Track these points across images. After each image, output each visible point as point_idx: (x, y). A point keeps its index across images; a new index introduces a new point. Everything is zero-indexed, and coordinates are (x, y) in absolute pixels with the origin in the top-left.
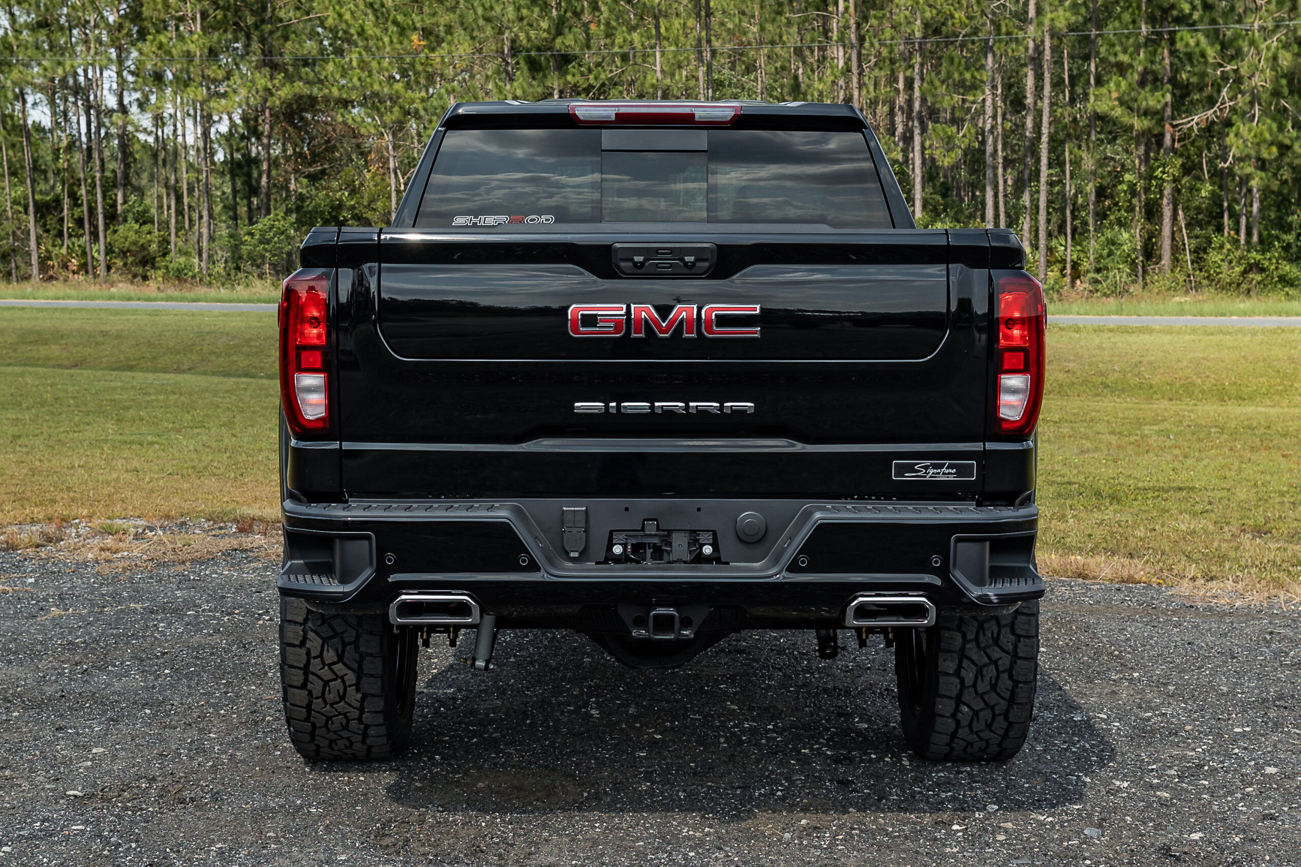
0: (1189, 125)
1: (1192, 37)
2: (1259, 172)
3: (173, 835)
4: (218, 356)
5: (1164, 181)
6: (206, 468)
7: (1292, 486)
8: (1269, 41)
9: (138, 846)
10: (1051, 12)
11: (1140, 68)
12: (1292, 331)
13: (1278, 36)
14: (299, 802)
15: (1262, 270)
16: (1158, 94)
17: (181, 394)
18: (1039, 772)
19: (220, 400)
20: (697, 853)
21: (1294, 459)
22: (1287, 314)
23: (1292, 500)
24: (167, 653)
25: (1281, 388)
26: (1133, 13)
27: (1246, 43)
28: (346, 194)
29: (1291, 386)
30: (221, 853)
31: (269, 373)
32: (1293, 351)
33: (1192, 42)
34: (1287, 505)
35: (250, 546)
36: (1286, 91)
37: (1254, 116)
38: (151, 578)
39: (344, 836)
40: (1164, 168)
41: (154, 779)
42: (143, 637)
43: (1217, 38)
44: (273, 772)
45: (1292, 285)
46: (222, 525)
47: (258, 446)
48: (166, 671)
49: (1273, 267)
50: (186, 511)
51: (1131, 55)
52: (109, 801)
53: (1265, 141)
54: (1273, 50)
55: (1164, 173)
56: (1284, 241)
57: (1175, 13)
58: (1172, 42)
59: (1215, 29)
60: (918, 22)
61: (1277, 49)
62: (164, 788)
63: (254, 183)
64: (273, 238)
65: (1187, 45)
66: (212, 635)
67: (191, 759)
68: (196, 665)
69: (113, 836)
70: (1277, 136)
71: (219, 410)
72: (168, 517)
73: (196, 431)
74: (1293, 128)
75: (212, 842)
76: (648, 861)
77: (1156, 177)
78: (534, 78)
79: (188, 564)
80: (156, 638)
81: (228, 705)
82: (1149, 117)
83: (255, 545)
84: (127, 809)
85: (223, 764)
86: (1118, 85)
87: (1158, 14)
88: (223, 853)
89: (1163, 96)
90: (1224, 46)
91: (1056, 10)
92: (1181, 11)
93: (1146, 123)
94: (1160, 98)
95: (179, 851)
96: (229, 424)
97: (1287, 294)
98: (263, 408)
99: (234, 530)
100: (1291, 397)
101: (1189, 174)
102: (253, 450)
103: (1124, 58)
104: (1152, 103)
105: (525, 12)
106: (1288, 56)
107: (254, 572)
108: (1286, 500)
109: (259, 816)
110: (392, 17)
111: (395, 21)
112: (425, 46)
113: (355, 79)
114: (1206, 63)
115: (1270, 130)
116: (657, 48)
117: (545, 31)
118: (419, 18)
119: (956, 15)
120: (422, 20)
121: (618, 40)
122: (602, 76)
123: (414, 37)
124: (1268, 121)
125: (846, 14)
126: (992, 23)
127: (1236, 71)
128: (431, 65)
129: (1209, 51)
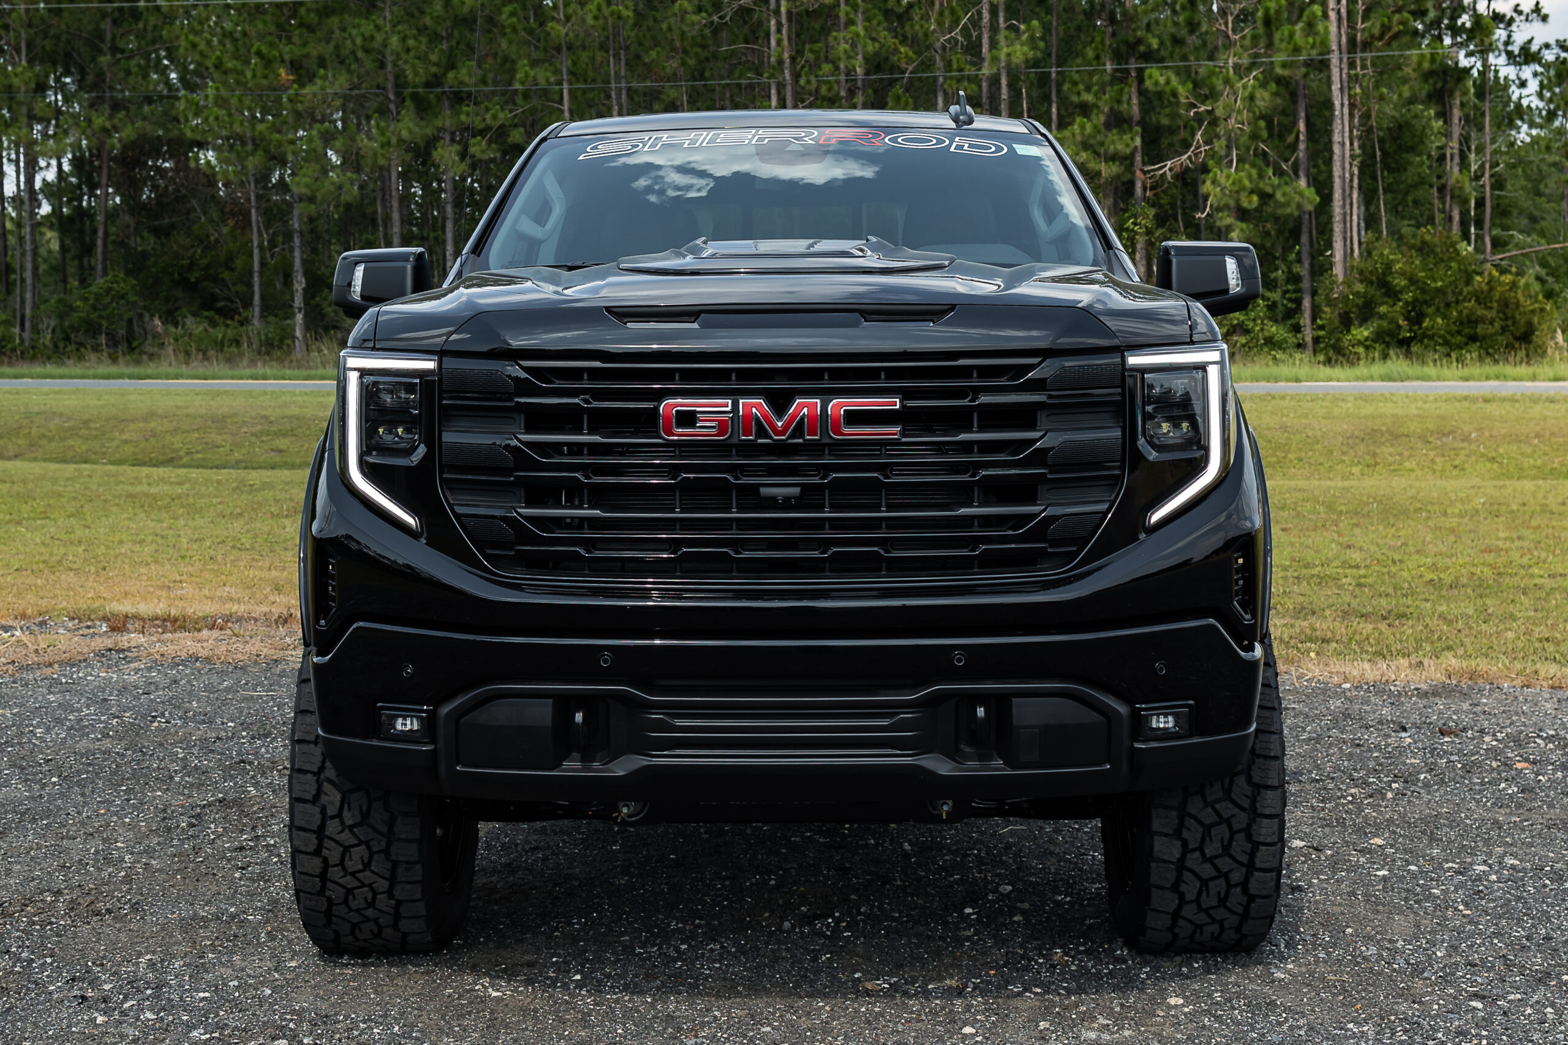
0: (1161, 172)
1: (1162, 75)
2: (1239, 224)
3: (92, 949)
4: (51, 440)
5: (1136, 233)
6: (60, 562)
7: (1294, 560)
8: (1246, 80)
9: (54, 961)
10: (1008, 46)
11: (1106, 109)
12: (1283, 398)
13: (1254, 73)
14: (232, 910)
15: (1247, 332)
16: (1127, 137)
17: (13, 483)
18: (1052, 853)
19: (61, 489)
20: (690, 945)
21: (1295, 532)
22: (1277, 380)
23: (1296, 574)
24: (51, 760)
25: (1274, 459)
26: (1096, 49)
27: (1221, 81)
28: (199, 251)
29: (1284, 458)
30: (151, 964)
31: (112, 459)
32: (1285, 419)
33: (1162, 80)
34: (1291, 580)
35: (127, 645)
36: (1265, 134)
37: (1231, 161)
38: (15, 682)
39: (290, 942)
40: (1136, 219)
41: (59, 893)
42: (19, 744)
43: (1189, 76)
44: (198, 880)
45: (1280, 348)
46: (89, 623)
47: (117, 538)
48: (54, 779)
49: (1258, 328)
50: (44, 609)
51: (1096, 94)
52: (11, 915)
53: (1244, 188)
54: (1250, 89)
55: (1135, 224)
56: (1268, 299)
57: (1142, 48)
58: (1141, 80)
59: (1185, 66)
60: (860, 57)
61: (1254, 87)
62: (72, 901)
63: (87, 239)
64: (110, 303)
65: (1156, 83)
66: (99, 740)
67: (99, 870)
68: (88, 772)
69: (23, 951)
70: (1258, 183)
71: (63, 500)
72: (24, 616)
73: (39, 522)
74: (1274, 175)
75: (140, 955)
76: (637, 955)
77: (1127, 230)
78: (422, 119)
79: (56, 666)
80: (35, 745)
81: (131, 813)
82: (1117, 163)
83: (133, 644)
84: (34, 923)
85: (138, 874)
86: (1082, 128)
87: (1123, 49)
88: (154, 964)
89: (1132, 139)
90: (1196, 85)
91: (1012, 44)
92: (1149, 46)
93: (1115, 169)
94: (1129, 141)
95: (102, 965)
96: (78, 514)
97: (1275, 358)
98: (115, 497)
99: (104, 629)
100: (1285, 470)
101: (1163, 226)
102: (113, 542)
103: (1088, 98)
104: (1120, 147)
105: (411, 43)
106: (1266, 95)
107: (136, 673)
108: (1289, 574)
109: (189, 925)
110: (255, 48)
111: (259, 53)
112: (294, 81)
113: (211, 119)
114: (1178, 103)
115: (1250, 177)
116: (565, 86)
117: (434, 64)
118: (287, 49)
119: (902, 50)
120: (291, 51)
121: (520, 75)
122: (501, 115)
123: (282, 72)
124: (1247, 166)
125: (779, 47)
126: (942, 59)
127: (1211, 112)
128: (301, 102)
129: (1181, 90)
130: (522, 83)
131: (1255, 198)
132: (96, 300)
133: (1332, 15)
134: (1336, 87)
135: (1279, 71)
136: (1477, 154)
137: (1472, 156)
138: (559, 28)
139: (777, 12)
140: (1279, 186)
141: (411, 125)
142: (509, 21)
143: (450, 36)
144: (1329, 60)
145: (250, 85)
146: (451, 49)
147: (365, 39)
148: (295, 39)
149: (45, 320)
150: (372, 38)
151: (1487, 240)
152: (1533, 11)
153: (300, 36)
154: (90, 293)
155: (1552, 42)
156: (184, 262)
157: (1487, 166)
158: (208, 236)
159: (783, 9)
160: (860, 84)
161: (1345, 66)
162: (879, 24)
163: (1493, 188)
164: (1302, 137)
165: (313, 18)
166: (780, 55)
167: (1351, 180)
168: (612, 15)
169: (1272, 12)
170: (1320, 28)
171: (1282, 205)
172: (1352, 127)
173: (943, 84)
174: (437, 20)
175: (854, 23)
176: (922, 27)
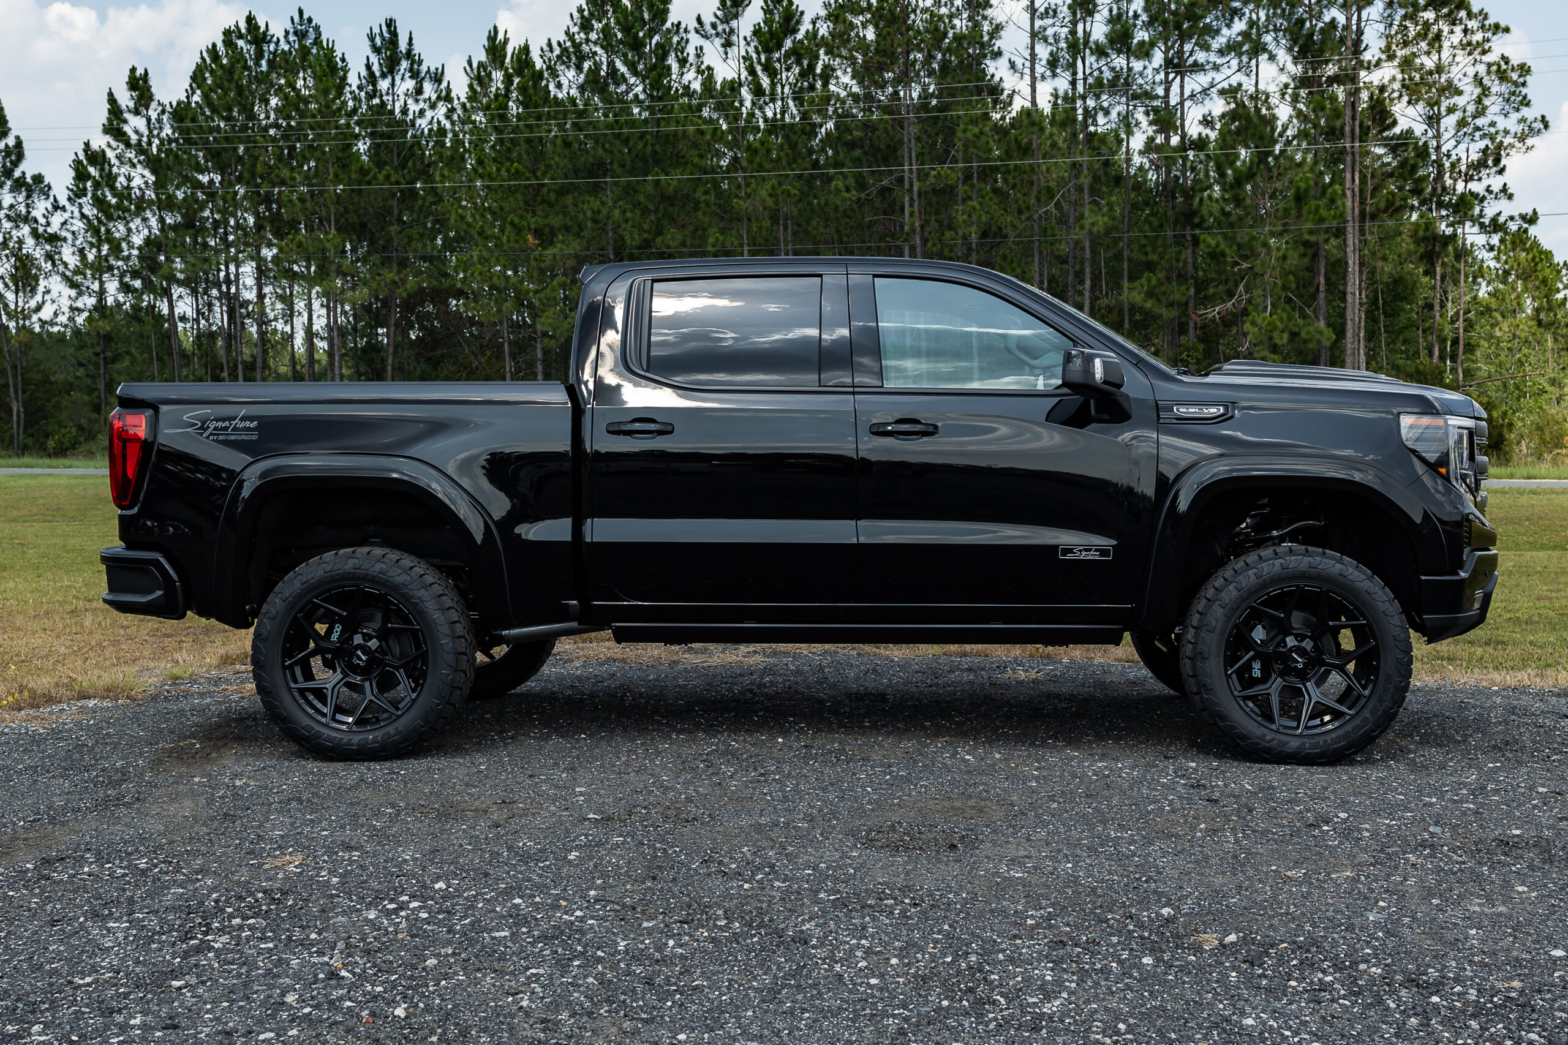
0: (1210, 315)
1: (1213, 239)
2: (1272, 355)
8: (1279, 244)
10: (1091, 217)
11: (1168, 266)
13: (1287, 239)
16: (1183, 288)
26: (1161, 219)
27: (1259, 245)
36: (1293, 286)
37: (1266, 307)
43: (1234, 240)
51: (1160, 254)
53: (1276, 328)
54: (1282, 251)
55: (1188, 356)
57: (1198, 218)
58: (1195, 243)
59: (1231, 233)
60: (975, 225)
61: (1286, 249)
65: (1208, 246)
70: (1287, 324)
74: (1300, 317)
82: (1175, 308)
86: (1149, 280)
87: (1183, 219)
89: (1188, 289)
91: (1095, 216)
92: (1204, 216)
93: (1173, 313)
94: (1185, 291)
101: (1210, 358)
103: (1154, 257)
104: (1178, 295)
105: (629, 215)
106: (1295, 255)
110: (509, 219)
111: (512, 223)
112: (539, 245)
113: (476, 274)
114: (1225, 262)
115: (1281, 319)
117: (646, 231)
118: (533, 220)
119: (1009, 220)
120: (536, 222)
121: (711, 240)
123: (529, 237)
124: (1279, 311)
125: (911, 218)
126: (1040, 227)
127: (1251, 268)
128: (544, 261)
129: (1228, 251)
130: (714, 246)
131: (1286, 336)
133: (1348, 193)
134: (1350, 249)
135: (1306, 237)
136: (1453, 303)
137: (1450, 305)
138: (741, 203)
139: (910, 190)
140: (1304, 326)
142: (703, 198)
143: (656, 211)
144: (1345, 228)
145: (505, 248)
146: (659, 220)
147: (593, 212)
148: (539, 212)
150: (599, 212)
151: (1460, 370)
152: (1501, 191)
153: (543, 210)
155: (1517, 215)
157: (1461, 312)
158: (471, 364)
159: (915, 188)
160: (974, 246)
161: (1357, 233)
162: (991, 199)
163: (1465, 330)
164: (1322, 288)
165: (553, 196)
166: (912, 225)
167: (1360, 322)
168: (783, 193)
169: (1302, 190)
170: (1339, 202)
171: (1305, 342)
172: (1361, 281)
173: (1039, 246)
174: (649, 197)
175: (971, 199)
176: (1024, 201)
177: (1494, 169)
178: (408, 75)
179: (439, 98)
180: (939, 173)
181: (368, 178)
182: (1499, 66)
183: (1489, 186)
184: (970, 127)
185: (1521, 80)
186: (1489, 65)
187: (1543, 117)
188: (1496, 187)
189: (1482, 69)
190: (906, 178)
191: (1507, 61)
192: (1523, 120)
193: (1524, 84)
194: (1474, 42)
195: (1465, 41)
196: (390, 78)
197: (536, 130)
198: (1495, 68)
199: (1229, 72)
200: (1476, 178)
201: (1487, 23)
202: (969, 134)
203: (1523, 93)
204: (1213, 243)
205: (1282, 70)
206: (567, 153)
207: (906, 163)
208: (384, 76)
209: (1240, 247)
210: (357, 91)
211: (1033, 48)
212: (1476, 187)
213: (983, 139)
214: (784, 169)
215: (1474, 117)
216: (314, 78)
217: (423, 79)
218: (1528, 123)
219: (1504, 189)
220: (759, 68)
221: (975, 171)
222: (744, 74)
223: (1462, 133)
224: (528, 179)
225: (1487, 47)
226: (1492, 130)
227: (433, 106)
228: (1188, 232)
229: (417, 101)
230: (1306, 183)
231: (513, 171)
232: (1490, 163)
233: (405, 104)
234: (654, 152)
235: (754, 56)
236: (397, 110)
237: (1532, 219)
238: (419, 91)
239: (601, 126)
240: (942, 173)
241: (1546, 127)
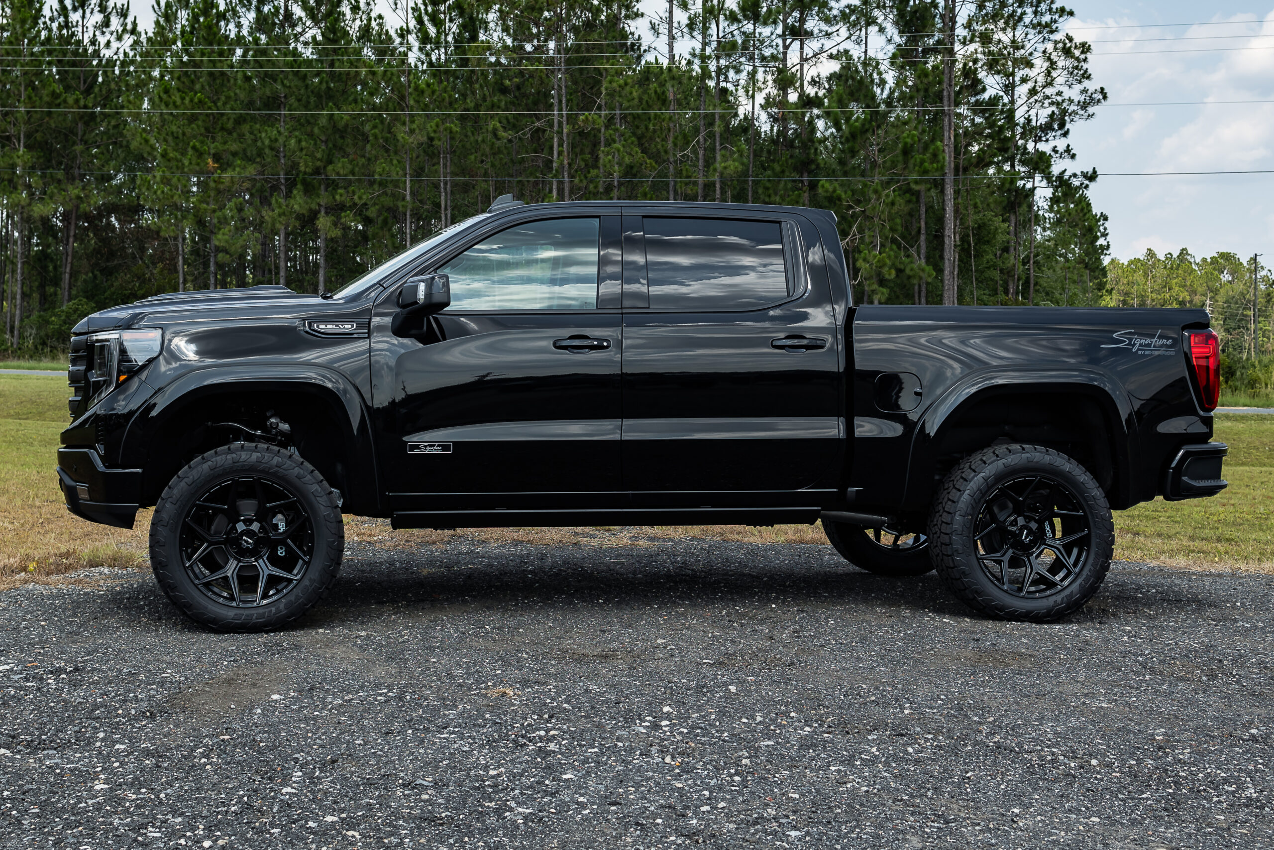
8: (887, 191)
13: (894, 187)
27: (870, 191)
36: (900, 228)
37: (876, 247)
43: (849, 187)
53: (885, 265)
59: (846, 180)
61: (894, 196)
65: (827, 191)
70: (894, 262)
74: (905, 256)
78: (308, 197)
87: (799, 167)
91: (726, 161)
105: (303, 144)
106: (901, 202)
110: (191, 144)
111: (194, 148)
112: (218, 168)
113: (158, 192)
115: (889, 257)
116: (408, 177)
117: (318, 160)
118: (212, 146)
119: (648, 161)
120: (216, 147)
121: (378, 170)
122: (365, 197)
123: (210, 161)
124: (887, 250)
125: (560, 156)
126: (675, 169)
127: (864, 212)
128: (223, 183)
129: (843, 196)
130: (380, 175)
131: (893, 272)
132: (67, 316)
133: (946, 149)
134: (947, 198)
135: (911, 186)
136: (1025, 246)
137: (1022, 248)
138: (407, 137)
139: (560, 133)
140: (908, 264)
141: (301, 201)
143: (328, 142)
144: (943, 180)
145: (187, 170)
146: (330, 150)
147: (271, 141)
148: (218, 139)
149: (29, 330)
150: (276, 140)
152: (1065, 151)
153: (222, 137)
154: (63, 311)
155: (1079, 173)
156: (126, 292)
157: (1032, 255)
158: (144, 275)
159: (565, 131)
160: (616, 183)
161: (953, 184)
163: (1035, 271)
164: (923, 231)
165: (230, 125)
166: (562, 164)
167: (954, 262)
168: (446, 130)
169: (909, 146)
170: (941, 157)
171: (909, 277)
172: (955, 226)
173: (675, 186)
174: (323, 129)
175: (614, 142)
176: (663, 146)
177: (1059, 132)
178: (97, 9)
179: (125, 30)
180: (587, 118)
181: (58, 101)
182: (1065, 44)
183: (1056, 147)
184: (616, 78)
185: (1083, 56)
186: (1056, 42)
187: (1102, 89)
188: (1061, 148)
189: (1050, 46)
190: (556, 121)
191: (1071, 40)
192: (1084, 91)
193: (1085, 60)
194: (1043, 23)
195: (1035, 21)
196: (80, 11)
197: (219, 64)
198: (1060, 45)
199: (839, 40)
200: (1044, 139)
201: (1054, 6)
202: (615, 85)
203: (1084, 68)
204: (831, 189)
205: (889, 41)
206: (247, 87)
207: (556, 108)
208: (75, 9)
209: (854, 192)
210: (49, 22)
211: (671, 12)
212: (1043, 147)
213: (628, 88)
214: (446, 109)
215: (1044, 87)
216: (12, 9)
217: (110, 13)
218: (1089, 92)
219: (1068, 150)
220: (426, 18)
221: (618, 116)
222: (412, 23)
223: (1032, 100)
224: (210, 108)
225: (1054, 27)
226: (1059, 99)
227: (119, 38)
228: (805, 179)
229: (103, 33)
230: (912, 139)
231: (196, 100)
232: (1056, 127)
233: (94, 35)
234: (329, 88)
235: (422, 7)
236: (86, 41)
237: (1092, 177)
238: (106, 23)
239: (281, 64)
240: (590, 118)
241: (1105, 97)
